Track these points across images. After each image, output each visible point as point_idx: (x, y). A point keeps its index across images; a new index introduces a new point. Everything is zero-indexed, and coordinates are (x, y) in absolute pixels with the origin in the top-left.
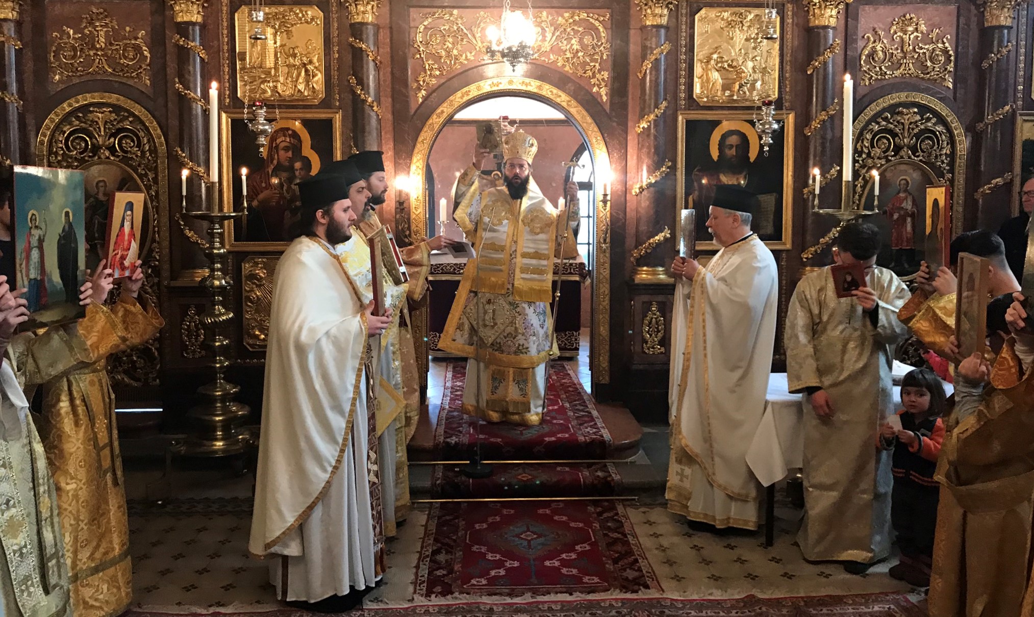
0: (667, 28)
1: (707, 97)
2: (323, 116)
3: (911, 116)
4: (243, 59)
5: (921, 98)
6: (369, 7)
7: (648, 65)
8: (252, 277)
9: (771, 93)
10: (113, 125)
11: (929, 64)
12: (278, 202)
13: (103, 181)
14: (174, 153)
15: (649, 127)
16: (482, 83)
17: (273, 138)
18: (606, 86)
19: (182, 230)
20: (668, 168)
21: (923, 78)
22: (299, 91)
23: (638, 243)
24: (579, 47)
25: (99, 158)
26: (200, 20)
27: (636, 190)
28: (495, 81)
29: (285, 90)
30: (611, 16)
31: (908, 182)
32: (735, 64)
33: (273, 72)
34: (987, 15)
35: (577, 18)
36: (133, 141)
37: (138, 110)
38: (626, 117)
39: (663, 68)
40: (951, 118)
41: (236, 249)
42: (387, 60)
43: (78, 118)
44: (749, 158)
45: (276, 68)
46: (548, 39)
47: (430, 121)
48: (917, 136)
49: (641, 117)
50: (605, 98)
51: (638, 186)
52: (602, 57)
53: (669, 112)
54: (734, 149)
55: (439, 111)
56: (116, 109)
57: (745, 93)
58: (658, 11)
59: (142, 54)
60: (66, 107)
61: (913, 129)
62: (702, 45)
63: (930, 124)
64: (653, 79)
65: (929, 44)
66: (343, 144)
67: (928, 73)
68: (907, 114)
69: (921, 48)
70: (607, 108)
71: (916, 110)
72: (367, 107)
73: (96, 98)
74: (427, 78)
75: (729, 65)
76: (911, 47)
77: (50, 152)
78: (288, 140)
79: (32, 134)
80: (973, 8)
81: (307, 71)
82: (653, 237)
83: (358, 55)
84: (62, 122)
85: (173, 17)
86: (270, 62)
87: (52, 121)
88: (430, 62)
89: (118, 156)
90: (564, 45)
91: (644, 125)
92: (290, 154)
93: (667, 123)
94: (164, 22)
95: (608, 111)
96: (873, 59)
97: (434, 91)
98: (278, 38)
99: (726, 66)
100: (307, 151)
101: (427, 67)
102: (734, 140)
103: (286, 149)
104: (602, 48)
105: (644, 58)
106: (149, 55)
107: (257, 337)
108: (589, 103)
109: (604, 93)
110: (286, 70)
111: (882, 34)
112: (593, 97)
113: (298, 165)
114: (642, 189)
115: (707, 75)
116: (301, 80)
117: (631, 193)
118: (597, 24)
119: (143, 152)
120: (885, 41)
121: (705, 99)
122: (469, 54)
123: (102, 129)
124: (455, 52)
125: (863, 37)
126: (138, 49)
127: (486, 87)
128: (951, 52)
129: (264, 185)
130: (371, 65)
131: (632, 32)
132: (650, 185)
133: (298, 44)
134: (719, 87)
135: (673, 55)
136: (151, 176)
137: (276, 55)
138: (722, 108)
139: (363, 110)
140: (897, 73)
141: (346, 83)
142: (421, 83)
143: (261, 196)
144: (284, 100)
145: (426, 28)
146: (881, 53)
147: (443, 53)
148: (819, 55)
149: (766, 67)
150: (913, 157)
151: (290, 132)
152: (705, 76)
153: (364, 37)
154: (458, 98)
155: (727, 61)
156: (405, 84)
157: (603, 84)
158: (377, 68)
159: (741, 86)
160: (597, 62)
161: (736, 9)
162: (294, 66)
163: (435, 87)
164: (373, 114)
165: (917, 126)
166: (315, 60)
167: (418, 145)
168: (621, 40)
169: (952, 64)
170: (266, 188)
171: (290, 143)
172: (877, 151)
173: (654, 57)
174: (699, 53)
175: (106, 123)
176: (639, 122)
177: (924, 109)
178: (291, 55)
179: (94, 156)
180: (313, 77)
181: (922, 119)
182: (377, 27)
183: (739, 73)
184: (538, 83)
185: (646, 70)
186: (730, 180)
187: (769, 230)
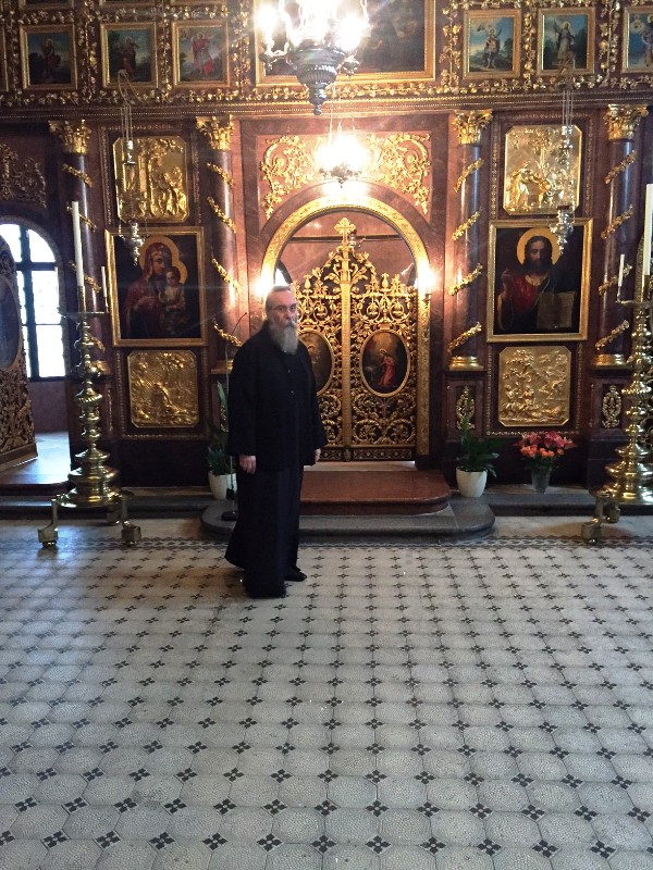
0: (480, 146)
1: (515, 207)
2: (188, 232)
4: (121, 185)
6: (224, 135)
7: (463, 180)
8: (136, 367)
9: (572, 201)
12: (154, 306)
15: (464, 235)
17: (147, 251)
18: (426, 200)
20: (480, 270)
22: (168, 211)
23: (455, 336)
24: (403, 166)
26: (84, 151)
27: (452, 291)
28: (331, 198)
29: (157, 210)
30: (431, 136)
32: (540, 176)
33: (146, 195)
35: (401, 140)
38: (445, 227)
39: (476, 182)
41: (123, 345)
42: (240, 184)
44: (551, 262)
45: (148, 192)
46: (376, 159)
47: (277, 235)
49: (457, 227)
50: (425, 211)
51: (454, 287)
52: (423, 174)
53: (481, 222)
54: (538, 253)
55: (284, 226)
57: (548, 203)
58: (472, 131)
59: (39, 182)
62: (511, 160)
64: (468, 192)
66: (205, 255)
70: (428, 220)
72: (223, 224)
74: (274, 196)
75: (535, 178)
78: (160, 253)
81: (174, 193)
82: (466, 331)
83: (215, 179)
85: (63, 149)
86: (143, 187)
88: (276, 183)
90: (390, 164)
91: (459, 233)
92: (162, 265)
93: (479, 232)
94: (55, 152)
95: (429, 222)
97: (279, 209)
98: (149, 166)
99: (532, 179)
101: (273, 187)
102: (538, 245)
103: (160, 261)
104: (423, 166)
105: (460, 173)
106: (45, 183)
108: (412, 215)
109: (424, 207)
110: (157, 193)
112: (416, 210)
113: (169, 274)
114: (457, 290)
115: (515, 188)
116: (169, 202)
117: (448, 293)
118: (419, 145)
121: (514, 210)
122: (308, 175)
124: (297, 174)
126: (35, 177)
127: (323, 203)
130: (226, 187)
131: (450, 151)
132: (464, 286)
133: (166, 171)
134: (526, 198)
135: (485, 171)
137: (148, 180)
138: (529, 217)
139: (221, 226)
141: (206, 203)
142: (269, 201)
143: (140, 301)
144: (157, 219)
145: (272, 153)
147: (287, 175)
148: (616, 166)
149: (568, 180)
151: (162, 247)
152: (513, 189)
153: (220, 162)
154: (300, 214)
155: (533, 175)
156: (255, 203)
157: (424, 198)
158: (231, 189)
159: (545, 197)
160: (419, 179)
161: (543, 127)
162: (163, 189)
163: (281, 204)
164: (228, 229)
166: (180, 184)
167: (267, 255)
168: (440, 158)
171: (162, 255)
173: (468, 173)
174: (508, 168)
176: (455, 231)
178: (161, 181)
180: (179, 198)
182: (231, 154)
183: (544, 184)
185: (461, 185)
186: (534, 281)
187: (568, 324)
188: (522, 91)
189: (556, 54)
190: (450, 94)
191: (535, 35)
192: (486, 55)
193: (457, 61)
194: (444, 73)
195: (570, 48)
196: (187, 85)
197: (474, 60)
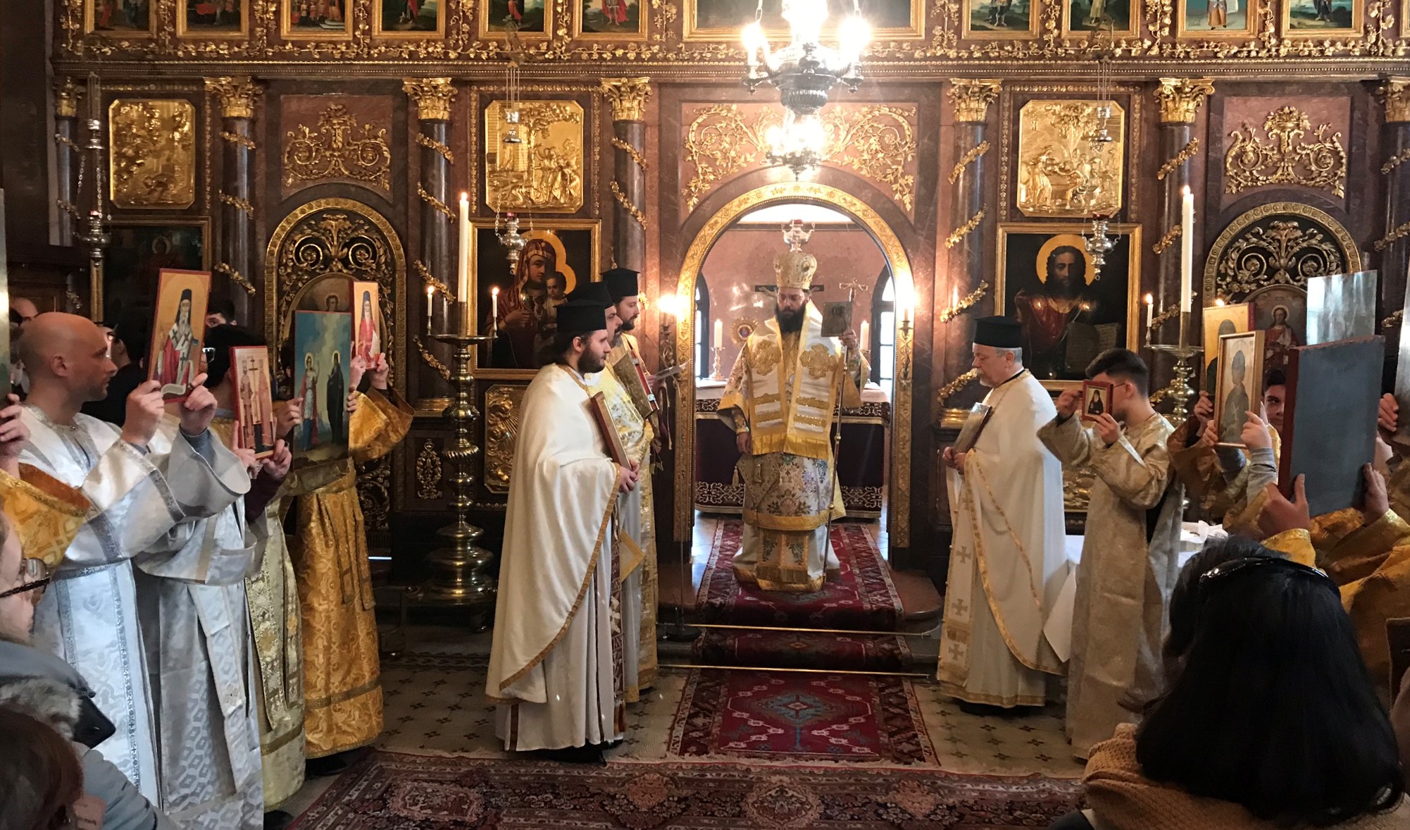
0: (985, 125)
1: (1034, 207)
2: (581, 226)
3: (1289, 231)
4: (493, 161)
5: (1301, 210)
6: (636, 103)
7: (961, 169)
8: (497, 409)
9: (1112, 202)
10: (347, 234)
11: (1314, 168)
12: (528, 324)
13: (334, 297)
14: (415, 267)
15: (962, 242)
16: (763, 189)
17: (523, 253)
18: (910, 192)
19: (421, 354)
20: (984, 290)
21: (1306, 185)
22: (555, 198)
23: (948, 379)
24: (879, 148)
25: (331, 270)
26: (446, 117)
27: (944, 316)
28: (778, 186)
29: (538, 197)
30: (918, 110)
31: (1285, 313)
32: (1068, 167)
33: (525, 176)
34: (1389, 107)
35: (877, 113)
36: (368, 252)
37: (375, 217)
38: (935, 229)
39: (979, 171)
40: (1343, 235)
41: (479, 377)
42: (655, 166)
43: (310, 226)
44: (1084, 280)
45: (529, 172)
46: (842, 138)
47: (702, 233)
48: (1298, 256)
49: (953, 230)
50: (909, 207)
51: (947, 311)
52: (906, 159)
53: (986, 225)
54: (1066, 269)
55: (712, 221)
56: (351, 215)
57: (1080, 202)
58: (974, 105)
59: (381, 154)
60: (299, 214)
61: (1292, 248)
62: (1029, 144)
63: (1314, 241)
64: (968, 185)
65: (1314, 144)
66: (602, 258)
67: (1313, 179)
68: (1285, 229)
69: (1304, 149)
70: (912, 218)
71: (1296, 224)
72: (630, 217)
73: (331, 203)
74: (700, 184)
75: (1061, 169)
76: (1290, 148)
77: (280, 264)
78: (541, 253)
79: (261, 244)
80: (1371, 99)
81: (564, 175)
82: (965, 373)
83: (621, 158)
84: (293, 229)
85: (417, 114)
86: (522, 165)
87: (283, 229)
88: (704, 165)
89: (352, 269)
90: (861, 145)
91: (955, 239)
92: (542, 269)
93: (982, 240)
94: (407, 119)
95: (913, 222)
96: (1242, 161)
97: (707, 198)
98: (532, 137)
99: (1057, 169)
100: (562, 266)
101: (700, 171)
102: (1066, 258)
103: (539, 264)
104: (906, 148)
105: (956, 160)
106: (389, 156)
107: (499, 478)
108: (892, 214)
109: (908, 202)
110: (540, 173)
111: (1253, 131)
112: (895, 205)
113: (551, 282)
114: (952, 316)
115: (1034, 180)
116: (557, 185)
117: (939, 320)
118: (901, 119)
119: (379, 265)
120: (1257, 140)
121: (1031, 209)
122: (748, 156)
123: (335, 238)
124: (733, 154)
125: (1229, 135)
126: (377, 149)
127: (767, 193)
128: (1342, 154)
129: (512, 304)
130: (636, 169)
131: (943, 129)
132: (961, 311)
133: (555, 145)
134: (1047, 193)
135: (991, 158)
136: (386, 291)
137: (529, 157)
138: (1052, 220)
139: (626, 220)
140: (1272, 179)
141: (607, 189)
142: (693, 189)
143: (509, 317)
144: (538, 208)
145: (700, 125)
146: (1251, 155)
147: (719, 155)
148: (1172, 157)
149: (1106, 172)
150: (1291, 281)
151: (543, 244)
152: (1031, 182)
153: (629, 136)
154: (734, 207)
155: (1057, 164)
156: (675, 190)
157: (907, 190)
158: (643, 172)
159: (1075, 194)
160: (899, 164)
161: (1071, 102)
162: (550, 169)
163: (709, 193)
164: (636, 225)
165: (1298, 244)
166: (573, 162)
167: (688, 261)
168: (930, 139)
169: (1344, 168)
170: (515, 308)
171: (543, 256)
172: (1245, 274)
173: (968, 160)
174: (1024, 154)
175: (339, 232)
176: (949, 236)
177: (1305, 223)
178: (547, 158)
179: (326, 268)
180: (571, 182)
181: (1305, 235)
182: (644, 125)
183: (1073, 178)
184: (829, 189)
185: (958, 175)
186: (1062, 309)
188: (1042, 57)
189: (1088, 11)
190: (945, 57)
192: (993, 10)
193: (954, 17)
194: (937, 31)
196: (590, 37)
197: (976, 15)
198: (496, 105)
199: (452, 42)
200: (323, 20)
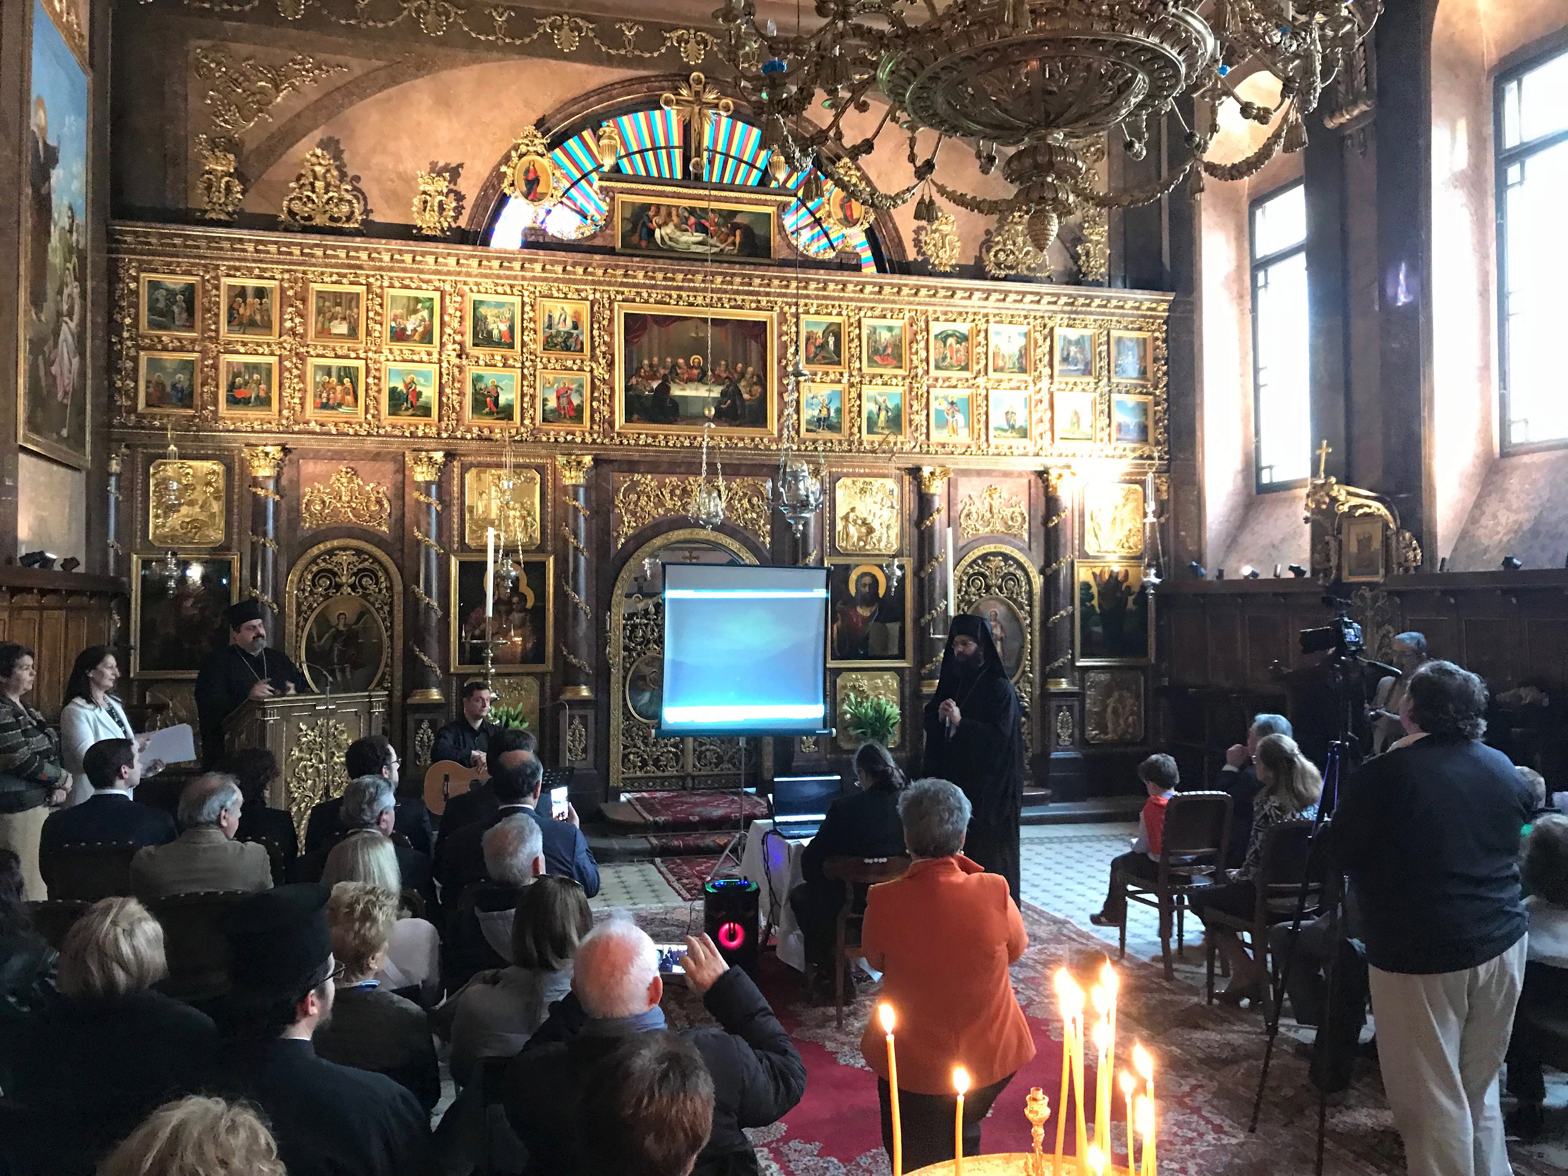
1: (846, 546)
2: (538, 559)
3: (998, 561)
4: (471, 511)
5: (1005, 549)
6: (581, 473)
9: (893, 544)
10: (354, 566)
11: (1010, 523)
18: (769, 537)
21: (1006, 533)
22: (519, 538)
24: (748, 506)
25: (343, 593)
26: (437, 479)
29: (507, 537)
32: (866, 520)
33: (495, 522)
34: (1050, 487)
35: (744, 483)
36: (372, 579)
37: (378, 553)
39: (812, 524)
40: (1028, 565)
43: (324, 560)
44: (879, 596)
45: (498, 519)
46: (722, 499)
47: (627, 564)
48: (1003, 578)
50: (768, 546)
52: (765, 515)
53: (817, 558)
54: (867, 587)
55: (634, 555)
56: (359, 552)
57: (874, 544)
59: (382, 506)
60: (315, 551)
61: (999, 573)
62: (842, 506)
63: (1012, 569)
65: (1010, 508)
66: (554, 583)
67: (1010, 530)
68: (994, 561)
69: (1004, 511)
70: (769, 554)
71: (1001, 558)
72: (578, 553)
73: (341, 542)
74: (625, 529)
75: (862, 522)
76: (997, 510)
77: (299, 589)
79: (284, 574)
80: (1040, 482)
81: (524, 522)
83: (570, 511)
84: (311, 563)
85: (412, 477)
86: (493, 515)
87: (302, 563)
88: (627, 516)
89: (359, 592)
90: (735, 504)
94: (404, 481)
95: (771, 557)
96: (970, 518)
97: (631, 539)
98: (501, 495)
99: (860, 522)
101: (625, 520)
102: (867, 580)
104: (764, 507)
106: (389, 507)
108: (756, 550)
109: (767, 542)
111: (976, 499)
112: (758, 545)
113: (515, 600)
115: (846, 529)
116: (520, 529)
118: (760, 487)
119: (380, 590)
120: (978, 505)
121: (845, 548)
122: (658, 510)
123: (345, 569)
124: (647, 508)
125: (962, 501)
126: (379, 502)
127: (674, 536)
128: (1026, 514)
130: (582, 518)
134: (855, 539)
136: (386, 608)
138: (858, 555)
140: (988, 529)
141: (560, 532)
142: (621, 532)
145: (625, 489)
146: (975, 514)
147: (637, 509)
148: (929, 516)
149: (890, 524)
150: (1000, 594)
152: (844, 530)
153: (577, 496)
155: (861, 519)
156: (607, 533)
157: (767, 535)
158: (586, 521)
159: (871, 538)
160: (761, 518)
161: (867, 479)
163: (632, 536)
164: (581, 557)
165: (1002, 571)
166: (533, 513)
167: (617, 583)
169: (1027, 523)
172: (972, 590)
174: (840, 512)
175: (349, 564)
177: (1006, 557)
178: (511, 509)
179: (338, 592)
180: (531, 527)
181: (1006, 565)
186: (863, 612)
187: (896, 652)
188: (850, 451)
189: (876, 423)
190: (790, 450)
191: (860, 406)
192: (819, 420)
193: (795, 422)
194: (784, 431)
195: (888, 420)
196: (547, 427)
197: (809, 422)
198: (474, 471)
199: (443, 425)
200: (340, 405)
